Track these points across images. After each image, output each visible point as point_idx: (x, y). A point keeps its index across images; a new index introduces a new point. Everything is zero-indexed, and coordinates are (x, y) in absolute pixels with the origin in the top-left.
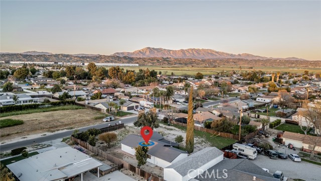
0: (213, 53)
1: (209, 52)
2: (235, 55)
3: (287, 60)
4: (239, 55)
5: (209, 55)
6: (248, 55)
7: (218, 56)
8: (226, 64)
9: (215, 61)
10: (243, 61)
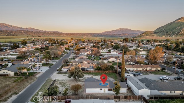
0: (8, 26)
1: (5, 25)
2: (24, 28)
3: (54, 32)
4: (27, 28)
5: (5, 27)
6: (32, 29)
7: (12, 29)
8: (20, 34)
9: (12, 32)
10: (30, 32)
